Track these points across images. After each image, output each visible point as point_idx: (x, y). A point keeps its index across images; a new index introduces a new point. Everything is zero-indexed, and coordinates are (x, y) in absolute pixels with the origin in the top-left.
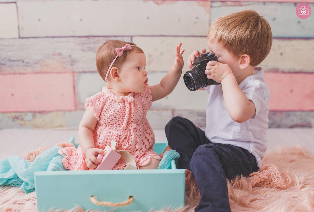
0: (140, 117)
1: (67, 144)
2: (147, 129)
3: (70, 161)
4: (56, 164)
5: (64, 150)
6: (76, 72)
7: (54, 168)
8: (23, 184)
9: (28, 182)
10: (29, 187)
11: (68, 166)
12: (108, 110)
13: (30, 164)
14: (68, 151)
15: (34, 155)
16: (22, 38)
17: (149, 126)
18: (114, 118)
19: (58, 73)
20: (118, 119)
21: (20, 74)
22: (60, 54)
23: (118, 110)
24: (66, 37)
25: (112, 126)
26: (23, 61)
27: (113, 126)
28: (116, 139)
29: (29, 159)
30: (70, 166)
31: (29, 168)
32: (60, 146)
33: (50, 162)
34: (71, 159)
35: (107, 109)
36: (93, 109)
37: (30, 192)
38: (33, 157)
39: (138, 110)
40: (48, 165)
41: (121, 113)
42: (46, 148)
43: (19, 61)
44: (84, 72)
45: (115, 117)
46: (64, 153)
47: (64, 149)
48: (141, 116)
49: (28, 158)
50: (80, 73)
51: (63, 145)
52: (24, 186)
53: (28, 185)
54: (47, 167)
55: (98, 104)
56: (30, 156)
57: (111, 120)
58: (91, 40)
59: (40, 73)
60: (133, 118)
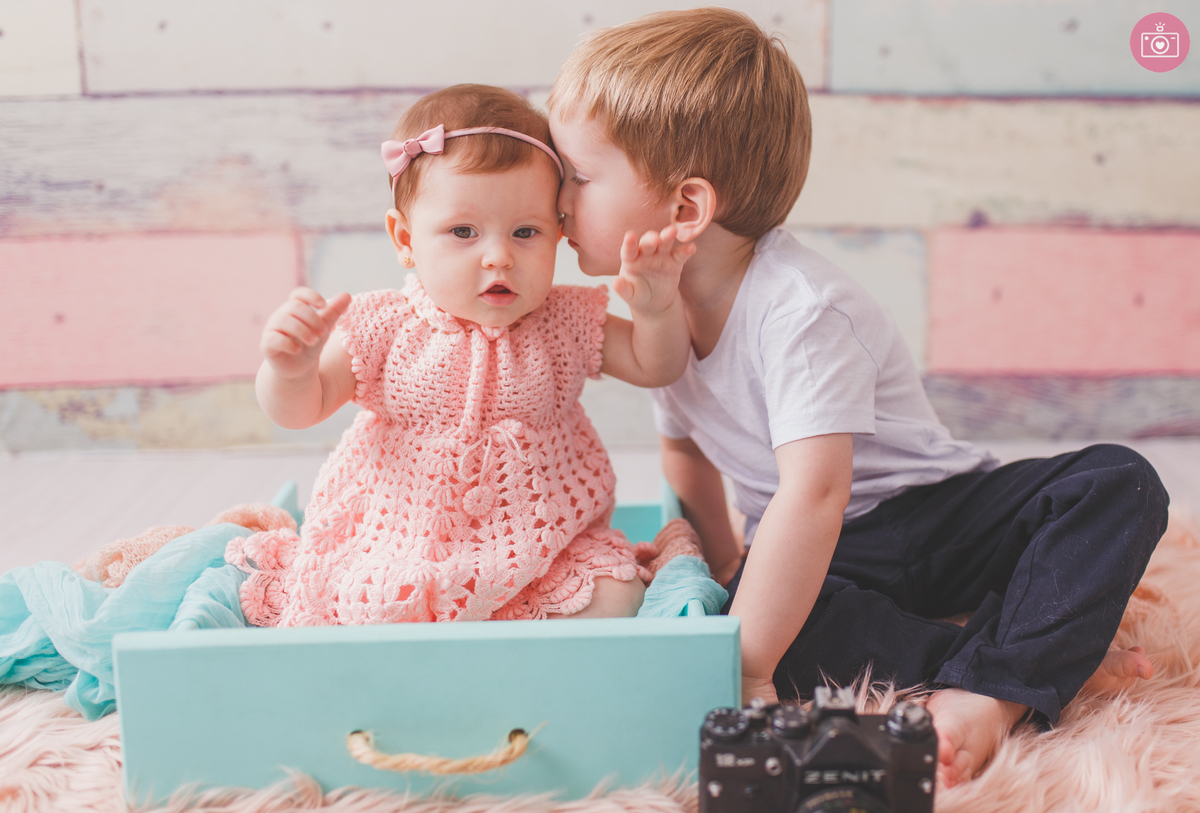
0: (537, 398)
1: (261, 514)
2: (589, 454)
3: (269, 594)
4: (213, 597)
5: (249, 545)
6: (309, 230)
7: (205, 614)
8: (76, 681)
9: (95, 674)
10: (99, 695)
11: (260, 614)
12: (405, 359)
13: (107, 596)
14: (263, 547)
15: (125, 561)
16: (97, 96)
17: (596, 444)
18: (427, 389)
19: (239, 232)
20: (444, 395)
21: (89, 236)
22: (245, 160)
23: (440, 359)
24: (267, 92)
25: (424, 422)
26: (100, 188)
27: (430, 422)
28: (440, 465)
29: (106, 576)
30: (271, 616)
31: (101, 614)
32: (233, 521)
33: (191, 586)
34: (275, 582)
35: (401, 356)
36: (348, 339)
37: (105, 715)
38: (123, 566)
39: (529, 369)
40: (182, 600)
41: (455, 372)
42: (175, 532)
43: (84, 184)
44: (341, 230)
45: (433, 386)
46: (250, 557)
47: (246, 543)
48: (546, 393)
49: (103, 571)
50: (324, 231)
51: (243, 516)
52: (81, 690)
53: (97, 685)
54: (177, 611)
55: (371, 325)
56: (111, 562)
57: (418, 399)
58: (368, 104)
59: (166, 232)
60: (505, 397)
